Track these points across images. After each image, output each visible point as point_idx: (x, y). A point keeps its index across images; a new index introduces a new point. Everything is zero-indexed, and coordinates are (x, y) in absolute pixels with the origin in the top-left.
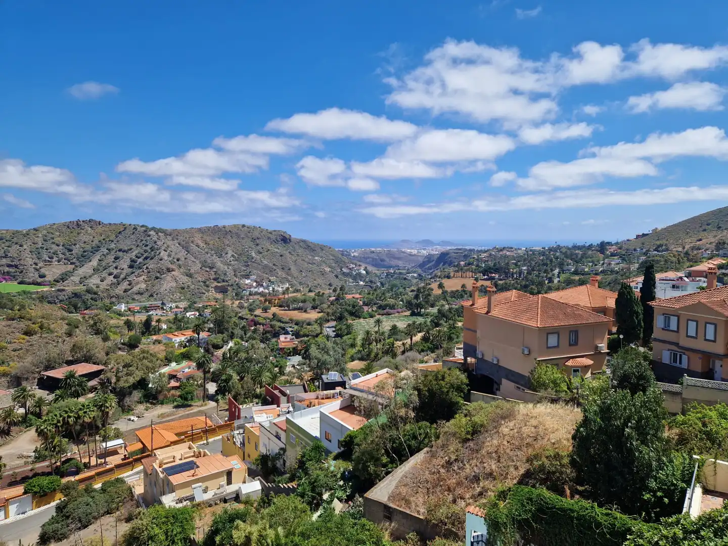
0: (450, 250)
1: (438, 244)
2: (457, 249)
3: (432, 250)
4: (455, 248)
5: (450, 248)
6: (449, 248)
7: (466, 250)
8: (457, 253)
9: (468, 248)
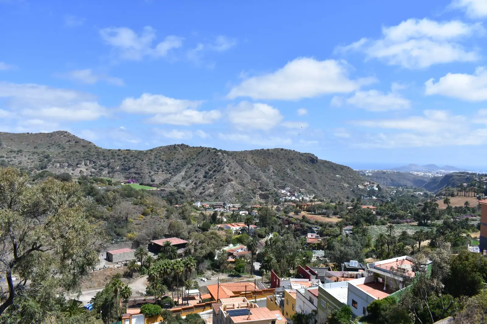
0: (453, 173)
1: (443, 169)
2: (459, 173)
3: (437, 173)
4: (458, 172)
5: (454, 172)
6: (452, 172)
7: (468, 174)
8: (460, 176)
9: (470, 172)
